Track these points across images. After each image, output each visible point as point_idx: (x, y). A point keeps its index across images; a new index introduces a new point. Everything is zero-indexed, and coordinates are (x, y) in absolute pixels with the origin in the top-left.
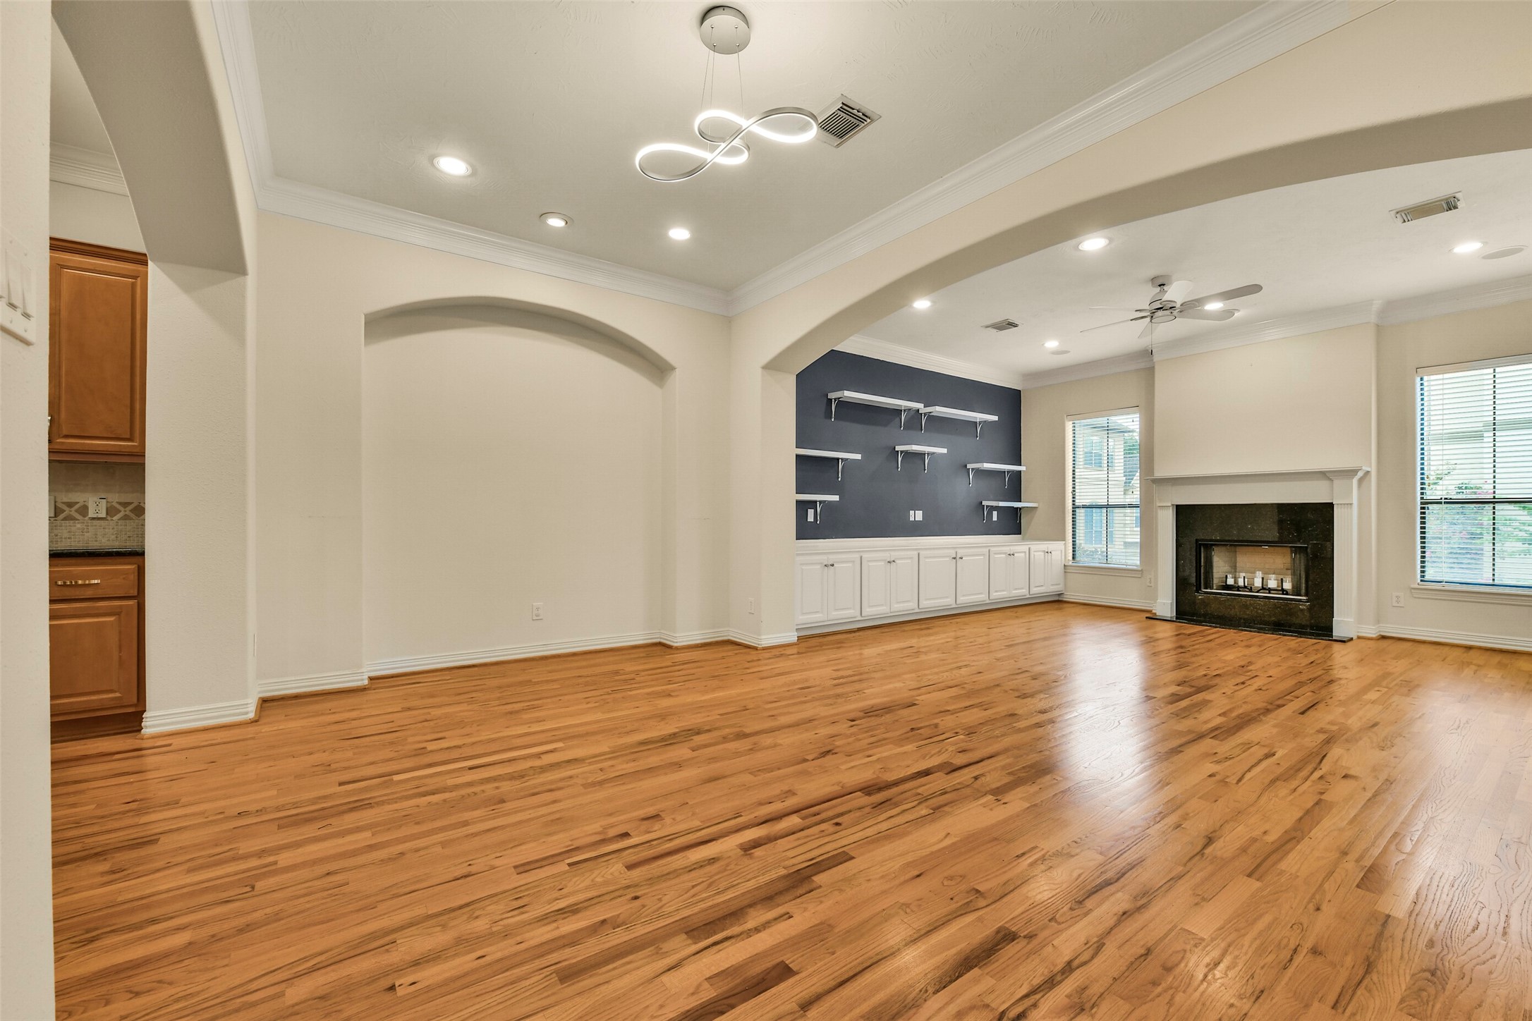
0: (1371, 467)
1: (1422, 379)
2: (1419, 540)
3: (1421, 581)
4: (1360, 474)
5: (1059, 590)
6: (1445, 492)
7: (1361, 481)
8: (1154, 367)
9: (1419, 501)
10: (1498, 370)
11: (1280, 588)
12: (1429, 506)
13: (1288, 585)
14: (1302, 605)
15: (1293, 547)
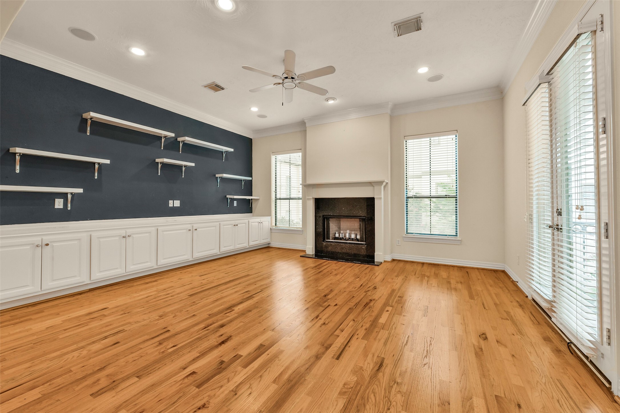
0: (388, 181)
1: (406, 142)
2: (405, 215)
3: (407, 233)
4: (384, 184)
5: (268, 241)
6: (414, 193)
7: (385, 187)
8: (306, 130)
9: (405, 197)
10: (432, 139)
11: (356, 238)
12: (409, 199)
13: (358, 237)
14: (363, 246)
15: (360, 218)
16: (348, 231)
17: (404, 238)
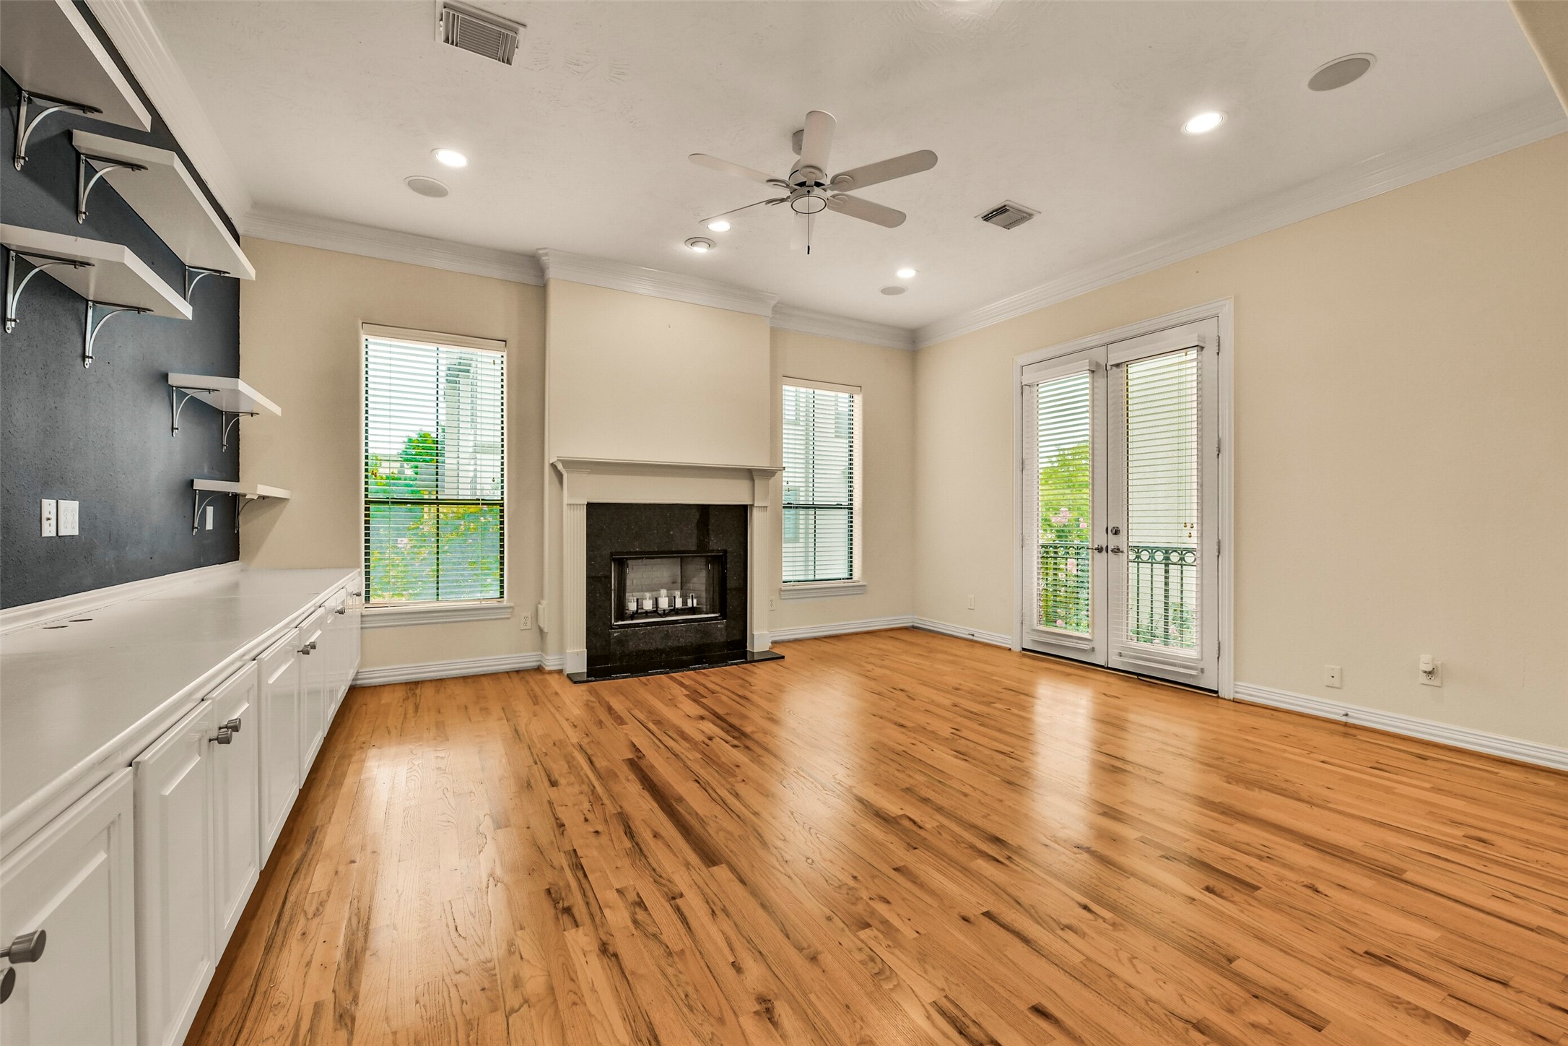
14: (720, 623)
15: (710, 556)
16: (664, 592)
17: (782, 593)
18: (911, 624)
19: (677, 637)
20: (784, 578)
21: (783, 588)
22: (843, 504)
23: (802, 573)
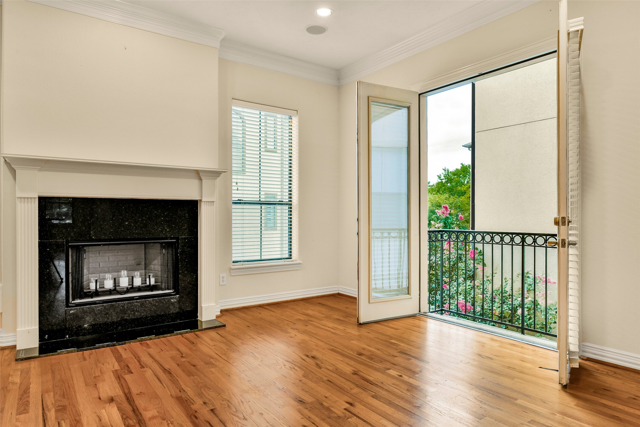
14: (173, 298)
15: (164, 242)
16: (123, 273)
17: (231, 271)
18: (337, 292)
19: (133, 311)
20: (234, 259)
21: (233, 267)
22: (284, 201)
23: (279, 253)
